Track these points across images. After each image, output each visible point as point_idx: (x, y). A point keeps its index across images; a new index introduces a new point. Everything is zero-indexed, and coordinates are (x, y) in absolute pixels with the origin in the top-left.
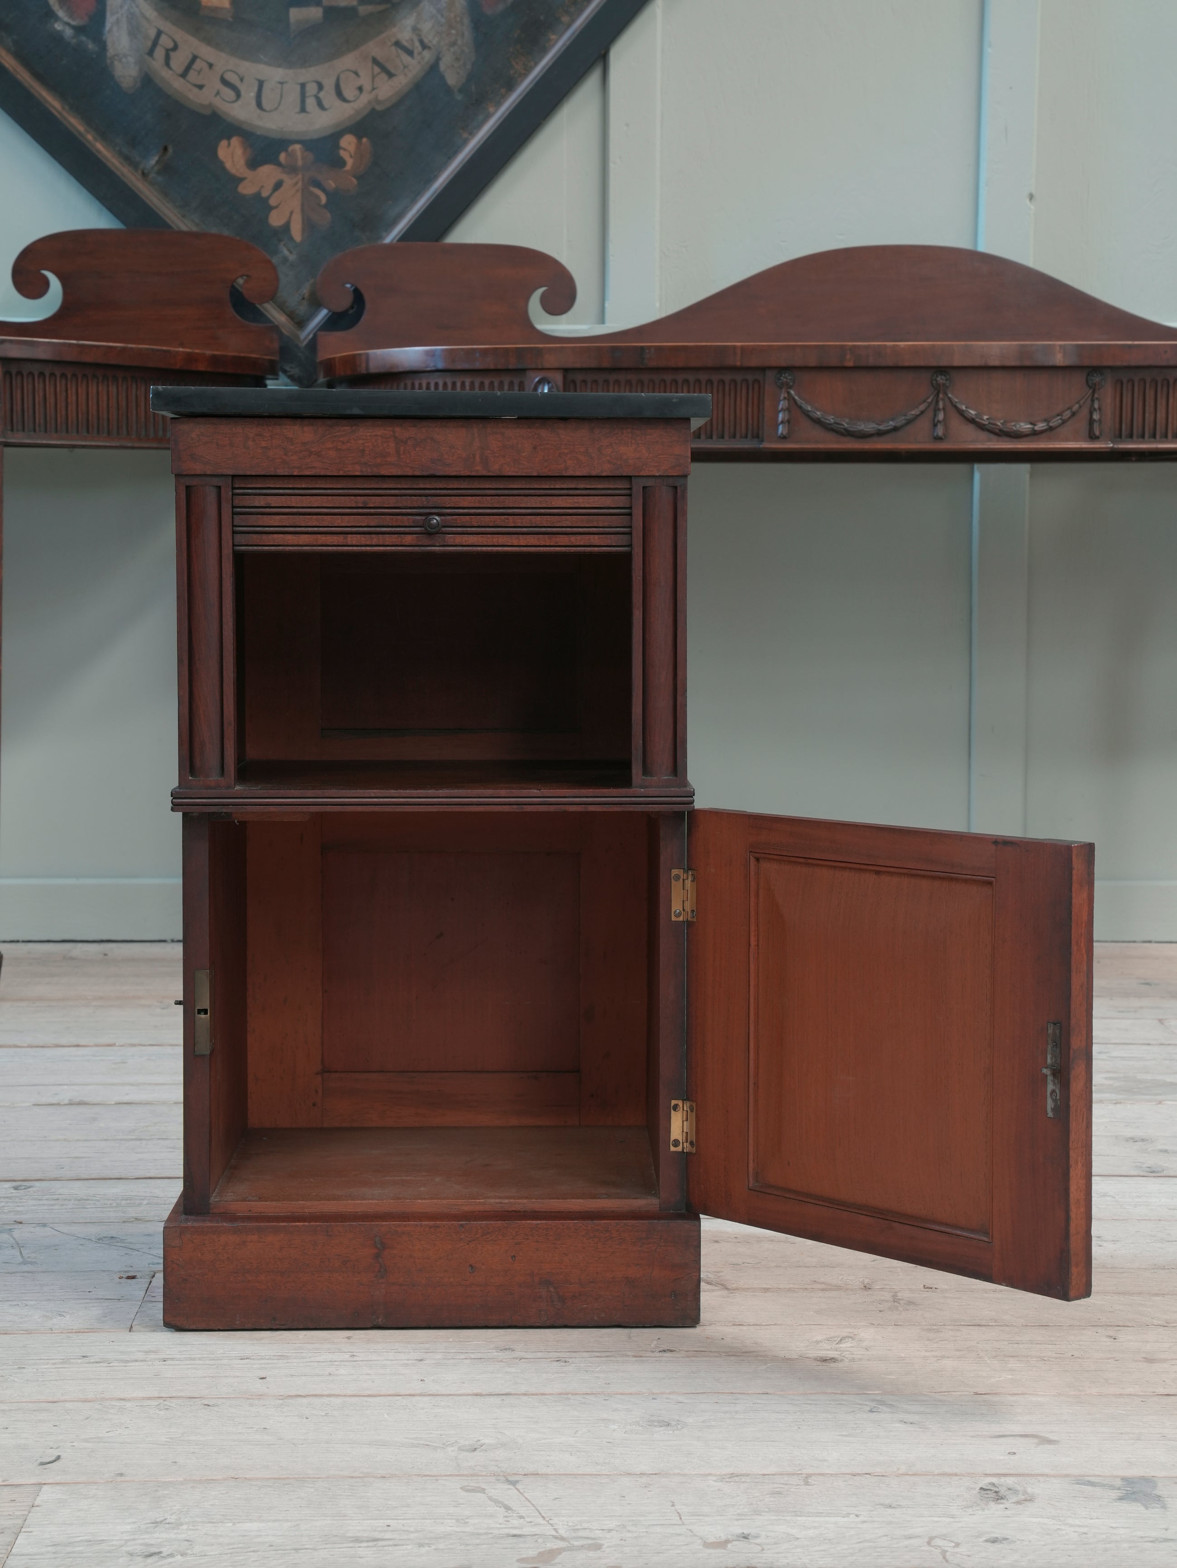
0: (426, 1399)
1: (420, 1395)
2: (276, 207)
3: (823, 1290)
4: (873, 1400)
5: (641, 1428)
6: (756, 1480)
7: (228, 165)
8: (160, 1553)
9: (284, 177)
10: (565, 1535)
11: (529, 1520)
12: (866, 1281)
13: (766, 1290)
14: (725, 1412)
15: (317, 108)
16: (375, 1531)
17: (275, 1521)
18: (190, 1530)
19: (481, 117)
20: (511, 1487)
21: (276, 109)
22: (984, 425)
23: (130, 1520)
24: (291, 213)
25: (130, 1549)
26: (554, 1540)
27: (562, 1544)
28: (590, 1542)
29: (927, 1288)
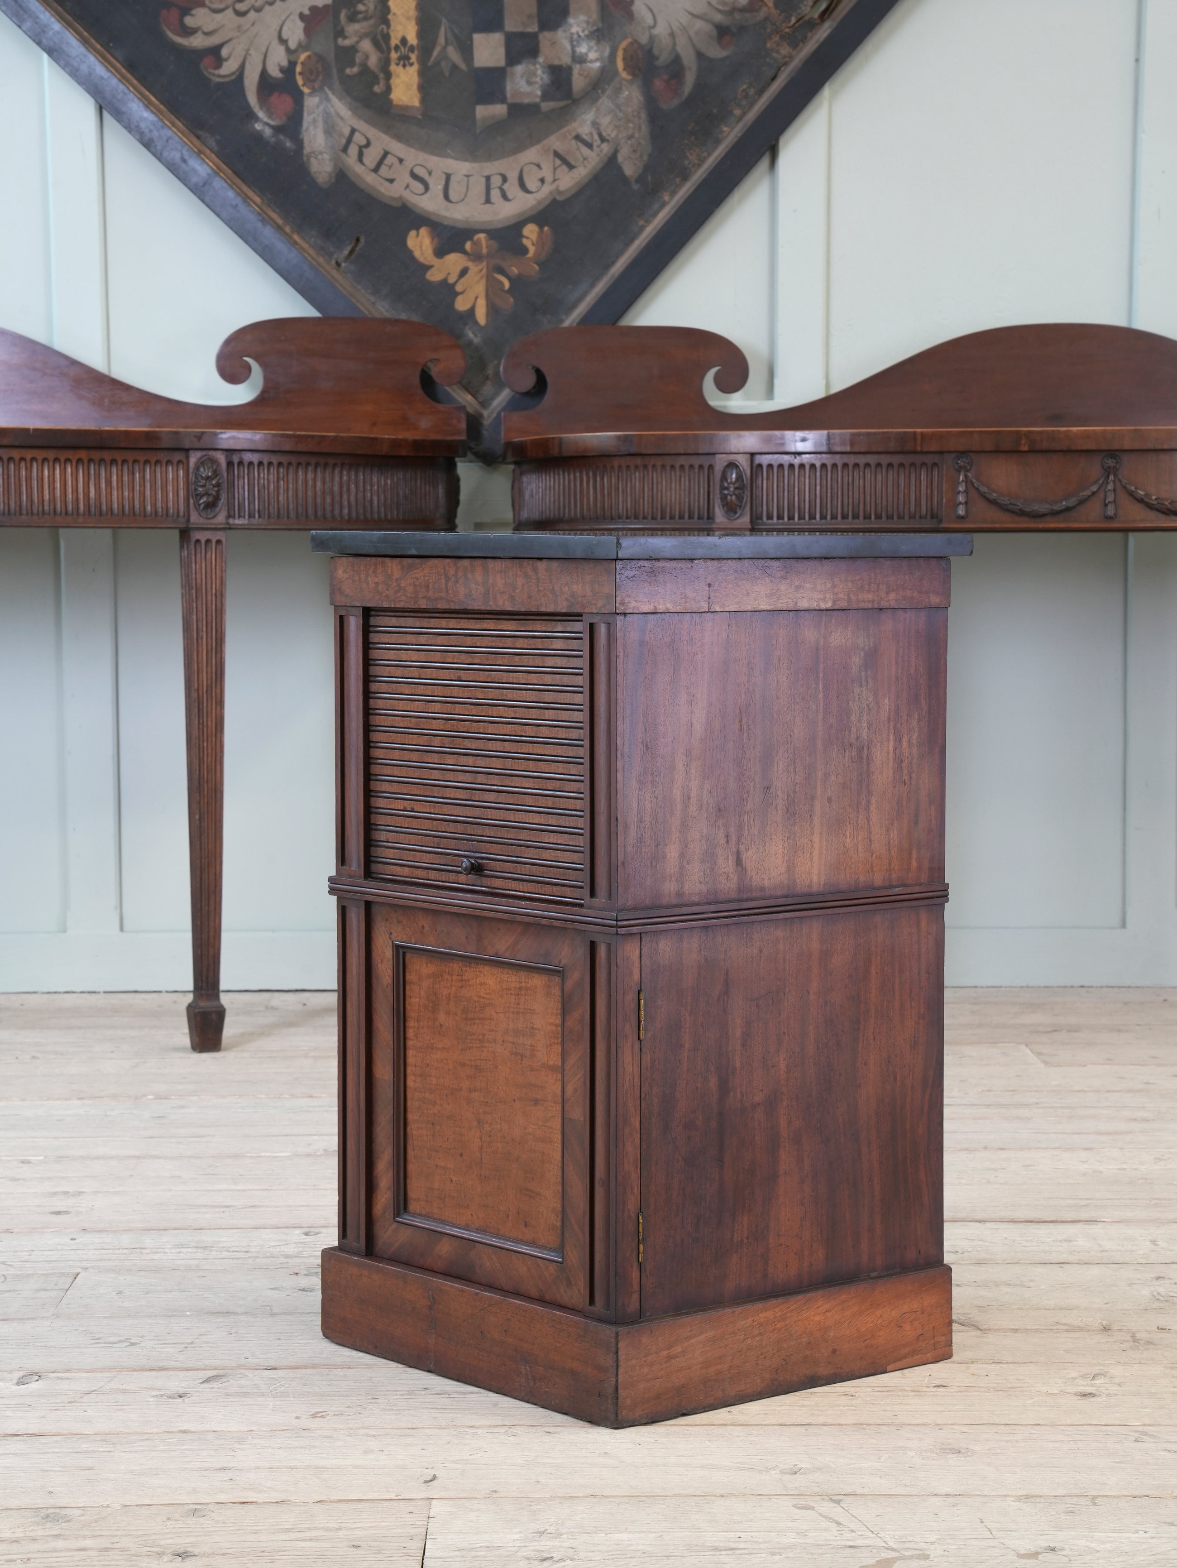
0: (738, 1428)
1: (732, 1425)
2: (462, 293)
3: (1067, 1331)
4: (1136, 1431)
5: (935, 1455)
6: (1049, 1501)
7: (417, 254)
8: (552, 1558)
9: (470, 264)
10: (895, 1547)
11: (860, 1533)
12: (1104, 1323)
13: (1016, 1331)
14: (1007, 1442)
15: (501, 199)
16: (729, 1541)
17: (641, 1532)
18: (570, 1539)
19: (656, 206)
20: (837, 1505)
21: (462, 200)
22: (1153, 505)
23: (516, 1530)
24: (476, 298)
25: (525, 1554)
26: (886, 1551)
27: (894, 1554)
28: (918, 1552)
29: (1161, 1329)
